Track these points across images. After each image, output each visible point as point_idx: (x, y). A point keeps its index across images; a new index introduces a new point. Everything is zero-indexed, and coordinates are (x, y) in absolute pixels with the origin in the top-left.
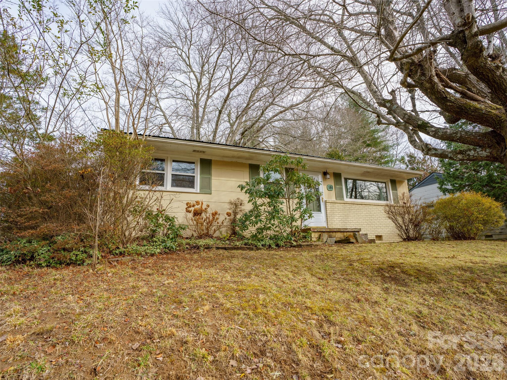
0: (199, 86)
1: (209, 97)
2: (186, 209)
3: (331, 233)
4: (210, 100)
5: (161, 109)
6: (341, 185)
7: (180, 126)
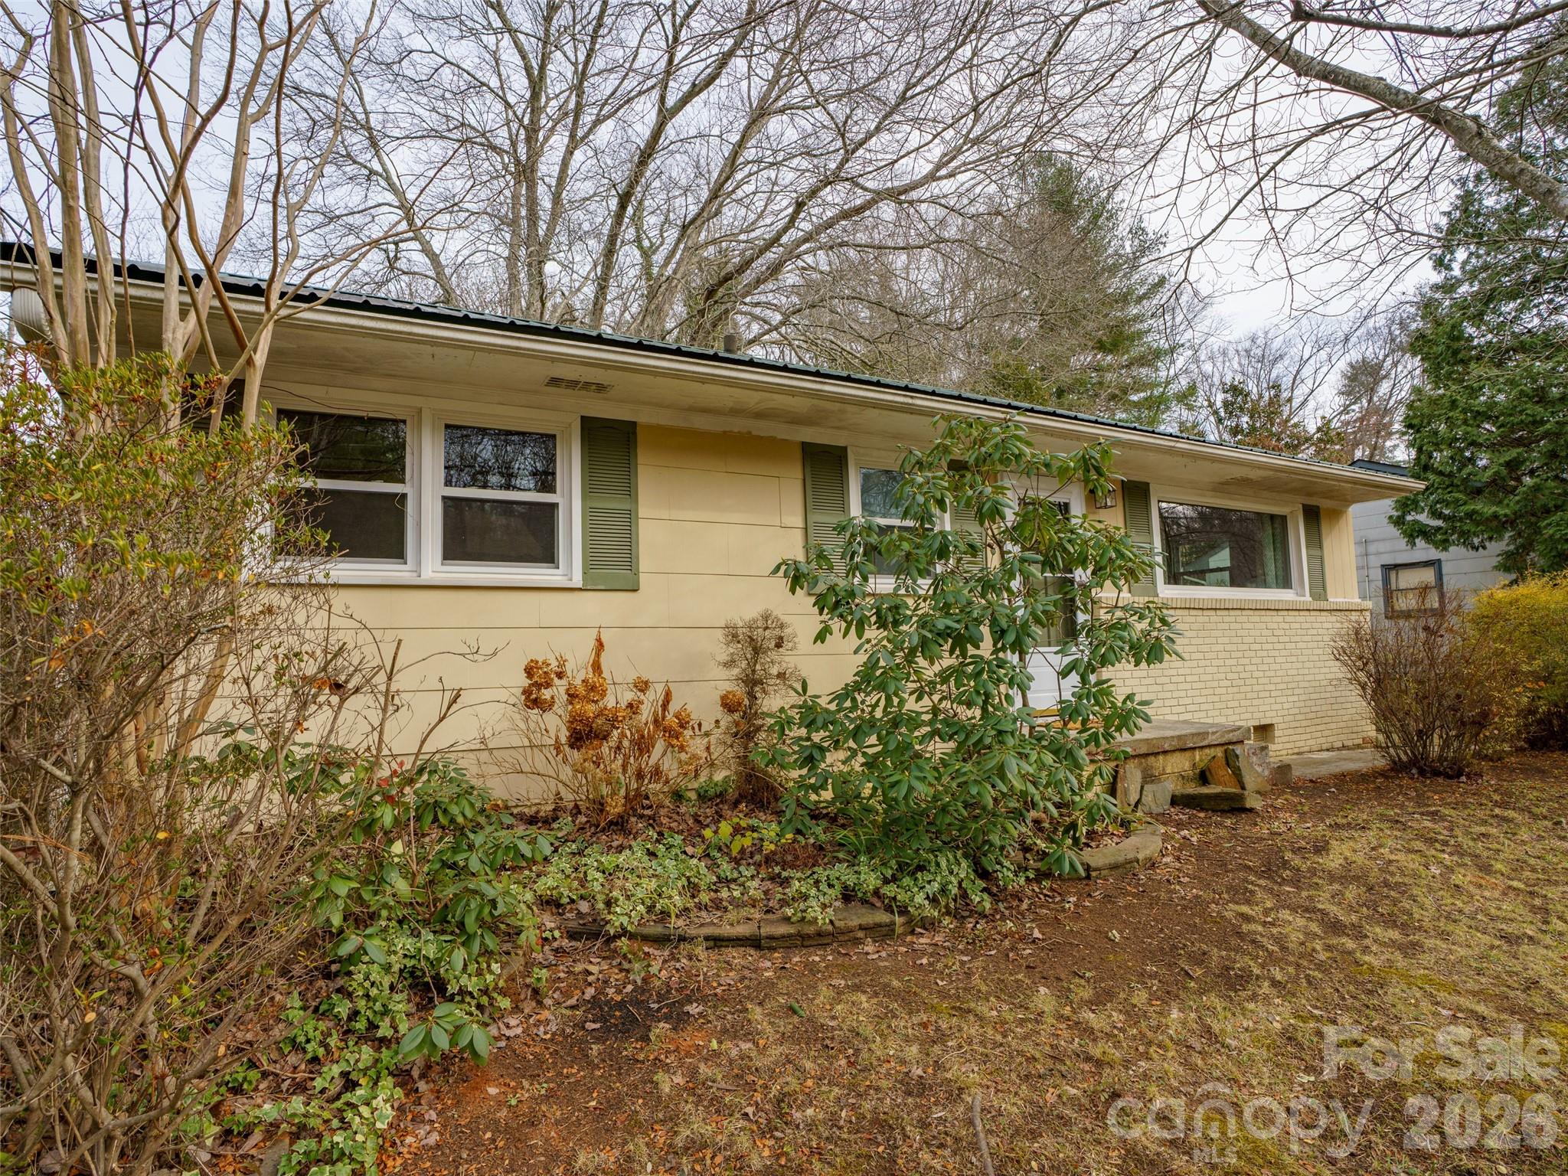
0: (535, 96)
1: (574, 143)
2: (527, 692)
3: (1152, 759)
4: (578, 156)
5: (388, 179)
6: (1150, 532)
7: (466, 252)
